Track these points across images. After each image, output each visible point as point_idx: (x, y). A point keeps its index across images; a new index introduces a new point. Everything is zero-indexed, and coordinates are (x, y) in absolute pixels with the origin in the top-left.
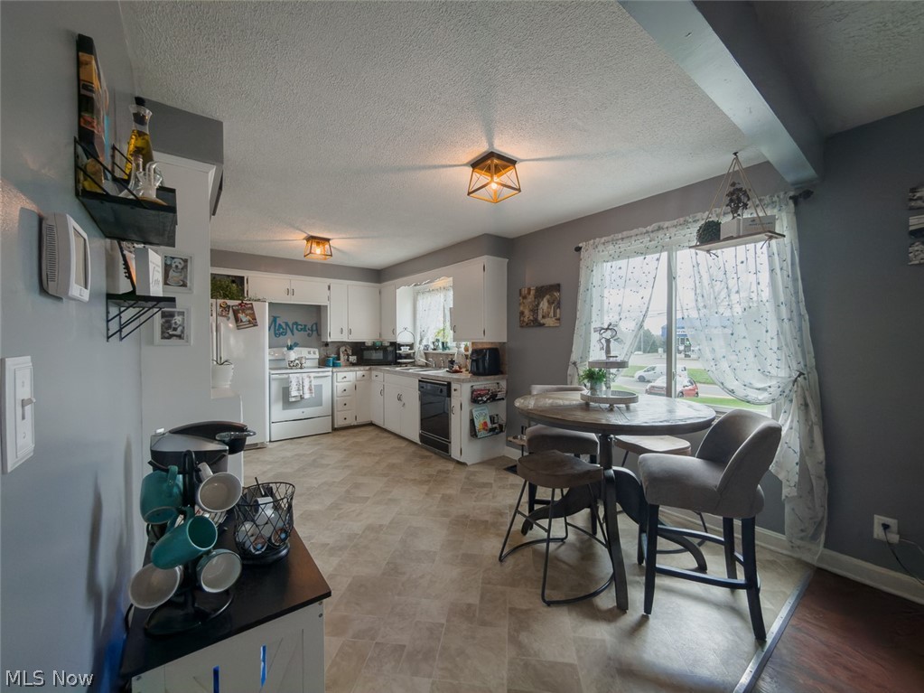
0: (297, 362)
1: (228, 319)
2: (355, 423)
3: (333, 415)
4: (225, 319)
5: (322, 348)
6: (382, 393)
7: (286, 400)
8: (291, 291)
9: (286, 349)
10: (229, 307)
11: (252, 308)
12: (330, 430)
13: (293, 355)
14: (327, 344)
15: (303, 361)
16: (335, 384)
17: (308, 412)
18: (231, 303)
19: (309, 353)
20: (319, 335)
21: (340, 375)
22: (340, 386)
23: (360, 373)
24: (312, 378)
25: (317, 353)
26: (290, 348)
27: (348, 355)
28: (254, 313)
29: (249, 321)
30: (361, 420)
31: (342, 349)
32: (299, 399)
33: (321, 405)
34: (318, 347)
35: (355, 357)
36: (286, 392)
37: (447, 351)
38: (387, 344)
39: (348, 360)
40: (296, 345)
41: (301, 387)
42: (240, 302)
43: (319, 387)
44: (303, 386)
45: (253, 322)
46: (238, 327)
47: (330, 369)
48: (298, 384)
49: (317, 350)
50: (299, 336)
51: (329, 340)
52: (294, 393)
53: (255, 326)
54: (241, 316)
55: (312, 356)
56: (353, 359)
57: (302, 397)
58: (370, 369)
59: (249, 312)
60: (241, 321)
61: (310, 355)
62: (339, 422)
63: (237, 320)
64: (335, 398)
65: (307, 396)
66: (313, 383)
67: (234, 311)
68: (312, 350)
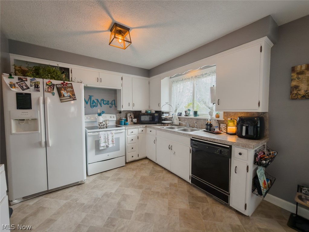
0: (104, 123)
1: (53, 94)
2: (138, 158)
3: (125, 155)
4: (50, 94)
5: (117, 114)
6: (155, 142)
7: (98, 149)
8: (99, 80)
9: (97, 115)
10: (54, 85)
11: (72, 87)
12: (124, 165)
13: (101, 119)
14: (120, 112)
15: (108, 122)
16: (127, 136)
17: (111, 155)
18: (54, 82)
19: (111, 117)
20: (116, 107)
21: (130, 131)
22: (130, 137)
23: (140, 129)
24: (114, 134)
25: (115, 117)
26: (100, 115)
27: (132, 118)
28: (73, 91)
29: (70, 96)
30: (141, 157)
31: (129, 115)
32: (105, 147)
33: (119, 150)
34: (116, 114)
35: (136, 119)
36: (97, 144)
37: (197, 117)
38: (154, 112)
39: (132, 121)
40: (103, 112)
41: (107, 140)
42: (62, 82)
43: (118, 139)
44: (108, 139)
45: (73, 97)
46: (61, 101)
47: (124, 127)
48: (105, 139)
49: (115, 116)
50: (105, 107)
51: (122, 110)
52: (102, 144)
53: (74, 100)
54: (63, 92)
55: (112, 119)
56: (135, 120)
57: (107, 146)
58: (146, 127)
59: (69, 89)
60: (64, 96)
61: (111, 118)
62: (129, 159)
63: (60, 95)
64: (127, 145)
65: (110, 146)
66: (114, 137)
67: (57, 88)
68: (112, 115)
